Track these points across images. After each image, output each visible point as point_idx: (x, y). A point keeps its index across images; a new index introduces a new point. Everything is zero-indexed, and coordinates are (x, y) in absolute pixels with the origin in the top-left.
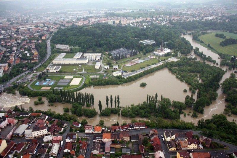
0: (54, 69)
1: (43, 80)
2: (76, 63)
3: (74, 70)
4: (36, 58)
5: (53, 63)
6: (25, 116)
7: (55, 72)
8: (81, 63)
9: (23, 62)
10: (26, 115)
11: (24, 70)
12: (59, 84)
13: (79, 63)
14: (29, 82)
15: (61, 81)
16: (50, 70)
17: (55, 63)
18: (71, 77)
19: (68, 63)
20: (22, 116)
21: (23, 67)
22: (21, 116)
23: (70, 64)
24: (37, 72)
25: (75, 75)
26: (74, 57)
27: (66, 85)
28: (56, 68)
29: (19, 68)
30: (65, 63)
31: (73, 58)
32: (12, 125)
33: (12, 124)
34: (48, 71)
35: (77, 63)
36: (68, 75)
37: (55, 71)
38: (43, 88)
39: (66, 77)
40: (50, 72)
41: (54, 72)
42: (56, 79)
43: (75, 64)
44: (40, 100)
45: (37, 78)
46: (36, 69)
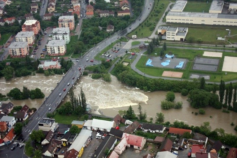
0: (177, 34)
1: (158, 55)
2: (217, 23)
3: (220, 38)
4: (126, 8)
5: (167, 21)
6: (154, 132)
7: (178, 41)
8: (229, 24)
9: (101, 15)
10: (157, 131)
11: (108, 30)
12: (197, 67)
13: (225, 24)
14: (131, 57)
15: (198, 60)
16: (167, 36)
17: (170, 21)
18: (219, 55)
19: (200, 23)
20: (149, 132)
21: (105, 26)
22: (146, 130)
23: (203, 25)
24: (138, 38)
25: (224, 49)
26: (210, 11)
27: (213, 70)
28: (178, 32)
29: (97, 26)
30: (194, 23)
31: (208, 12)
32: (136, 149)
33: (135, 147)
34: (163, 37)
35: (221, 24)
36: (209, 50)
37: (178, 38)
38: (166, 74)
39: (206, 54)
40: (167, 39)
41: (174, 41)
42: (186, 56)
43: (214, 25)
44: (171, 99)
45: (145, 51)
46: (135, 32)
